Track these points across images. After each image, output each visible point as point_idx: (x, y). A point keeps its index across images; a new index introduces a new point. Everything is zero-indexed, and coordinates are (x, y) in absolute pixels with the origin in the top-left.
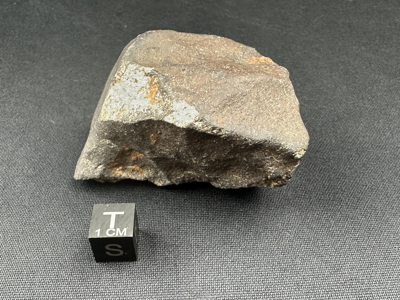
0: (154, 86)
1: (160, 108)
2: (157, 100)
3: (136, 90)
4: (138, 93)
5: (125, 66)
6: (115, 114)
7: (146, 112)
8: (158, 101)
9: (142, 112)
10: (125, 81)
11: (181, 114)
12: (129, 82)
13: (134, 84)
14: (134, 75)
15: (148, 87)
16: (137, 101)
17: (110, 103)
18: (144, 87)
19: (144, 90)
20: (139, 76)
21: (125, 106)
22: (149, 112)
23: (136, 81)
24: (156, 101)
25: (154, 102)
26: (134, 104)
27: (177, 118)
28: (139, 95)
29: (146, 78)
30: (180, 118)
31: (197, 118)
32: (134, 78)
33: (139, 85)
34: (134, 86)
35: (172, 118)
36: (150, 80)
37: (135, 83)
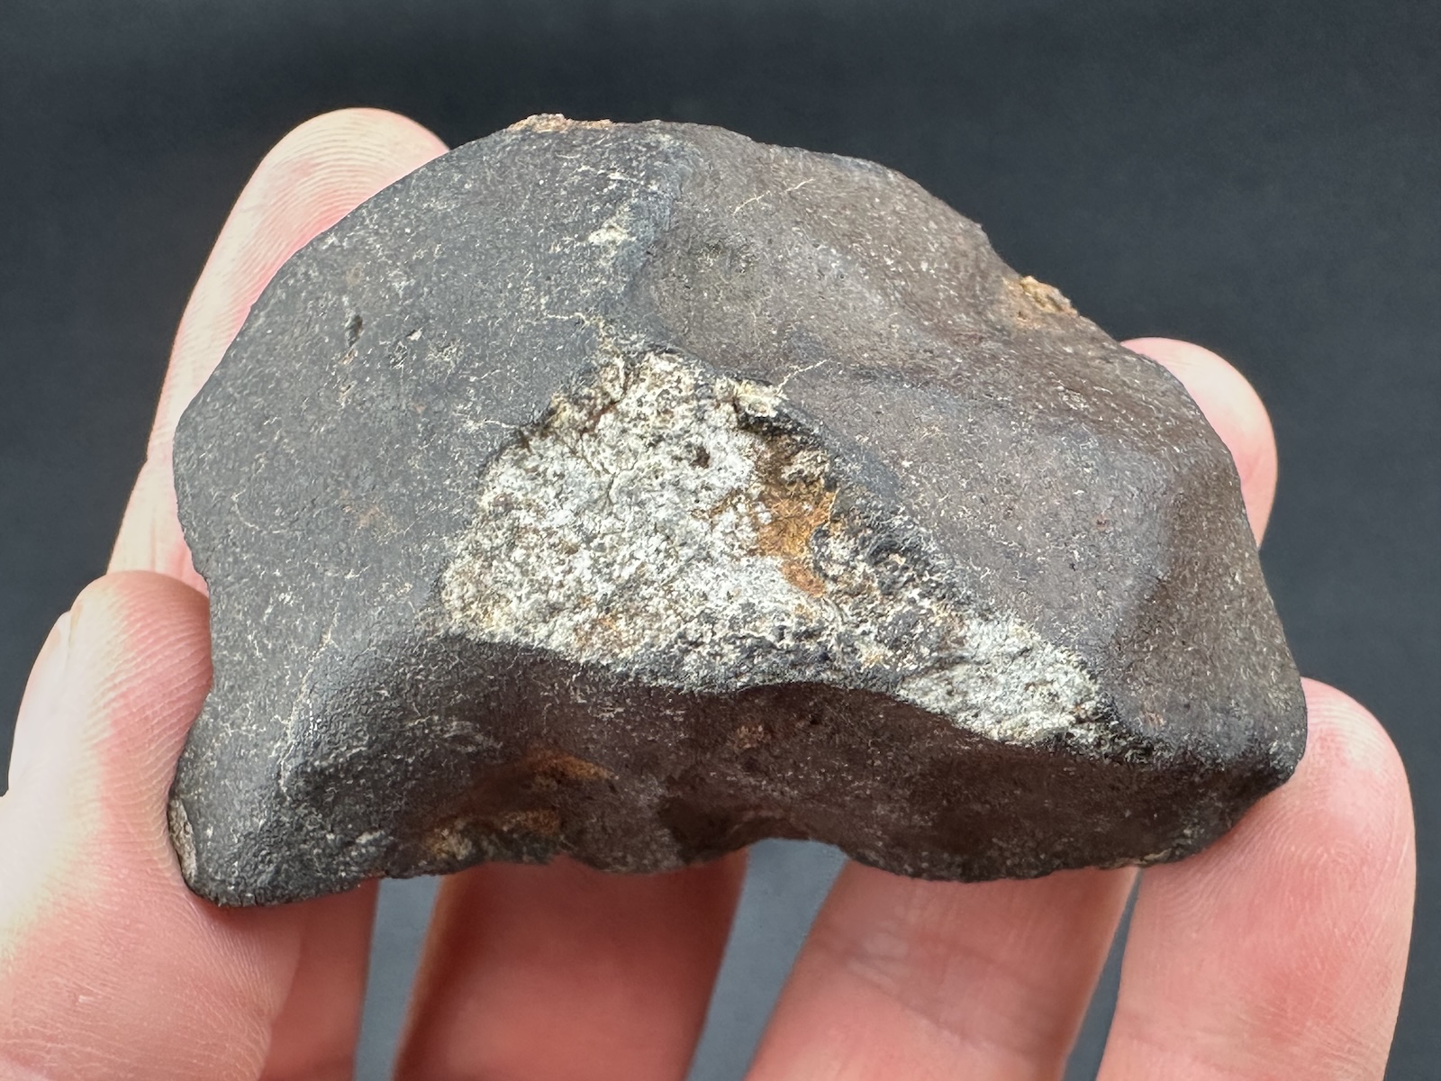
0: (792, 489)
1: (863, 627)
2: (835, 579)
3: (702, 506)
4: (713, 526)
5: (620, 362)
6: (562, 619)
7: (788, 641)
8: (841, 586)
9: (772, 646)
10: (635, 454)
11: (1002, 679)
12: (661, 457)
13: (692, 477)
14: (695, 428)
15: (755, 492)
16: (719, 571)
17: (512, 546)
18: (739, 491)
19: (741, 508)
20: (716, 428)
21: (645, 591)
22: (811, 646)
23: (703, 459)
24: (831, 587)
25: (819, 588)
26: (706, 589)
27: (971, 695)
28: (717, 534)
29: (744, 440)
30: (993, 695)
31: (1089, 706)
32: (695, 440)
33: (714, 481)
34: (692, 485)
35: (941, 691)
36: (768, 456)
37: (699, 469)
